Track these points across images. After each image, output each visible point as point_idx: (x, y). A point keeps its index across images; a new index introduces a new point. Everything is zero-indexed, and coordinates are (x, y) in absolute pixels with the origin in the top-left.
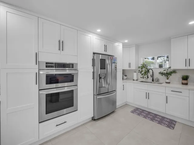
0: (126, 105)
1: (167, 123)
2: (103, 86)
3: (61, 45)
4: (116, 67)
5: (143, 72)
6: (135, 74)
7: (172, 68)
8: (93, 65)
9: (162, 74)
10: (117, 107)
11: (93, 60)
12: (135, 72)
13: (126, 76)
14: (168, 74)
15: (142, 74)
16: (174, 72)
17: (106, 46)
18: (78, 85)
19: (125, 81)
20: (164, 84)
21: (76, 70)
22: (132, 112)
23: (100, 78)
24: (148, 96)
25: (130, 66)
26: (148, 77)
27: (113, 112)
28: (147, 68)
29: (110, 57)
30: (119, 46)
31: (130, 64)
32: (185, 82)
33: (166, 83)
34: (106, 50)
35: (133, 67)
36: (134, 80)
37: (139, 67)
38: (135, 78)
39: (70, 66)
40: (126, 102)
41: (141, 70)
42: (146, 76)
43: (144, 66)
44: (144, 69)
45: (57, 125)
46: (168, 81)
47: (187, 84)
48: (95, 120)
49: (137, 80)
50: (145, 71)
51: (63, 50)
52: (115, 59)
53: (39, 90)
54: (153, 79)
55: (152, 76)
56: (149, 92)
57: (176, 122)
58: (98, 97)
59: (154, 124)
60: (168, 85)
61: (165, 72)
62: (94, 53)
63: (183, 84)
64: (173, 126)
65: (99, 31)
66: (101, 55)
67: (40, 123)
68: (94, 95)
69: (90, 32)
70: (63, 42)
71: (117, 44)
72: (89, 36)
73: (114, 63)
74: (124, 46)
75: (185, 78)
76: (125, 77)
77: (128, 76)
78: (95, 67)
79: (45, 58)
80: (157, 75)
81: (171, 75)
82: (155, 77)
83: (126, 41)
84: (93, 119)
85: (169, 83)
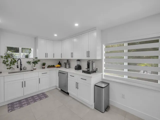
16: (39, 61)
28: (13, 58)
44: (10, 60)
54: (21, 68)
56: (25, 80)
80: (24, 64)
85: (35, 69)
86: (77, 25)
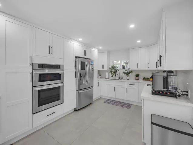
0: (100, 98)
1: (126, 106)
2: (83, 83)
3: (51, 50)
4: (93, 68)
5: (112, 72)
6: (107, 73)
7: (131, 69)
8: (76, 66)
9: (124, 73)
10: (94, 100)
11: (76, 62)
12: (107, 72)
13: (100, 75)
14: (128, 74)
15: (112, 74)
16: (131, 71)
17: (85, 51)
18: (64, 82)
19: (99, 79)
20: (126, 80)
21: (63, 70)
22: (105, 102)
23: (81, 77)
24: (115, 89)
25: (103, 68)
26: (116, 76)
27: (91, 104)
28: (115, 69)
29: (88, 60)
30: (95, 51)
31: (103, 66)
32: (137, 78)
33: (127, 79)
34: (85, 55)
35: (106, 68)
36: (106, 78)
37: (110, 68)
38: (107, 77)
39: (58, 67)
40: (100, 96)
41: (111, 70)
42: (115, 75)
43: (113, 67)
44: (113, 70)
45: (47, 116)
46: (128, 78)
47: (138, 79)
48: (77, 110)
49: (108, 78)
50: (114, 71)
51: (52, 54)
52: (92, 62)
53: (33, 87)
54: (119, 77)
55: (119, 75)
56: (116, 86)
57: (132, 105)
58: (79, 92)
59: (119, 108)
60: (128, 81)
61: (126, 72)
62: (76, 57)
63: (136, 79)
64: (130, 107)
65: (80, 39)
66: (80, 58)
67: (33, 114)
68: (76, 90)
69: (73, 39)
70: (52, 47)
71: (93, 49)
72: (72, 42)
73: (92, 65)
74: (99, 51)
75: (137, 76)
76: (100, 77)
77: (102, 76)
78: (77, 68)
79: (38, 60)
80: (122, 74)
81: (130, 74)
82: (120, 76)
83: (101, 48)
84: (76, 110)
85: (129, 79)
86: (132, 26)
